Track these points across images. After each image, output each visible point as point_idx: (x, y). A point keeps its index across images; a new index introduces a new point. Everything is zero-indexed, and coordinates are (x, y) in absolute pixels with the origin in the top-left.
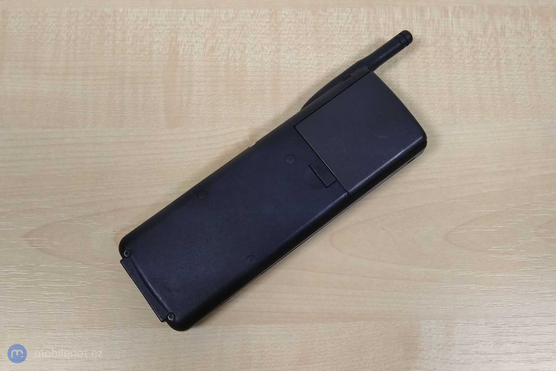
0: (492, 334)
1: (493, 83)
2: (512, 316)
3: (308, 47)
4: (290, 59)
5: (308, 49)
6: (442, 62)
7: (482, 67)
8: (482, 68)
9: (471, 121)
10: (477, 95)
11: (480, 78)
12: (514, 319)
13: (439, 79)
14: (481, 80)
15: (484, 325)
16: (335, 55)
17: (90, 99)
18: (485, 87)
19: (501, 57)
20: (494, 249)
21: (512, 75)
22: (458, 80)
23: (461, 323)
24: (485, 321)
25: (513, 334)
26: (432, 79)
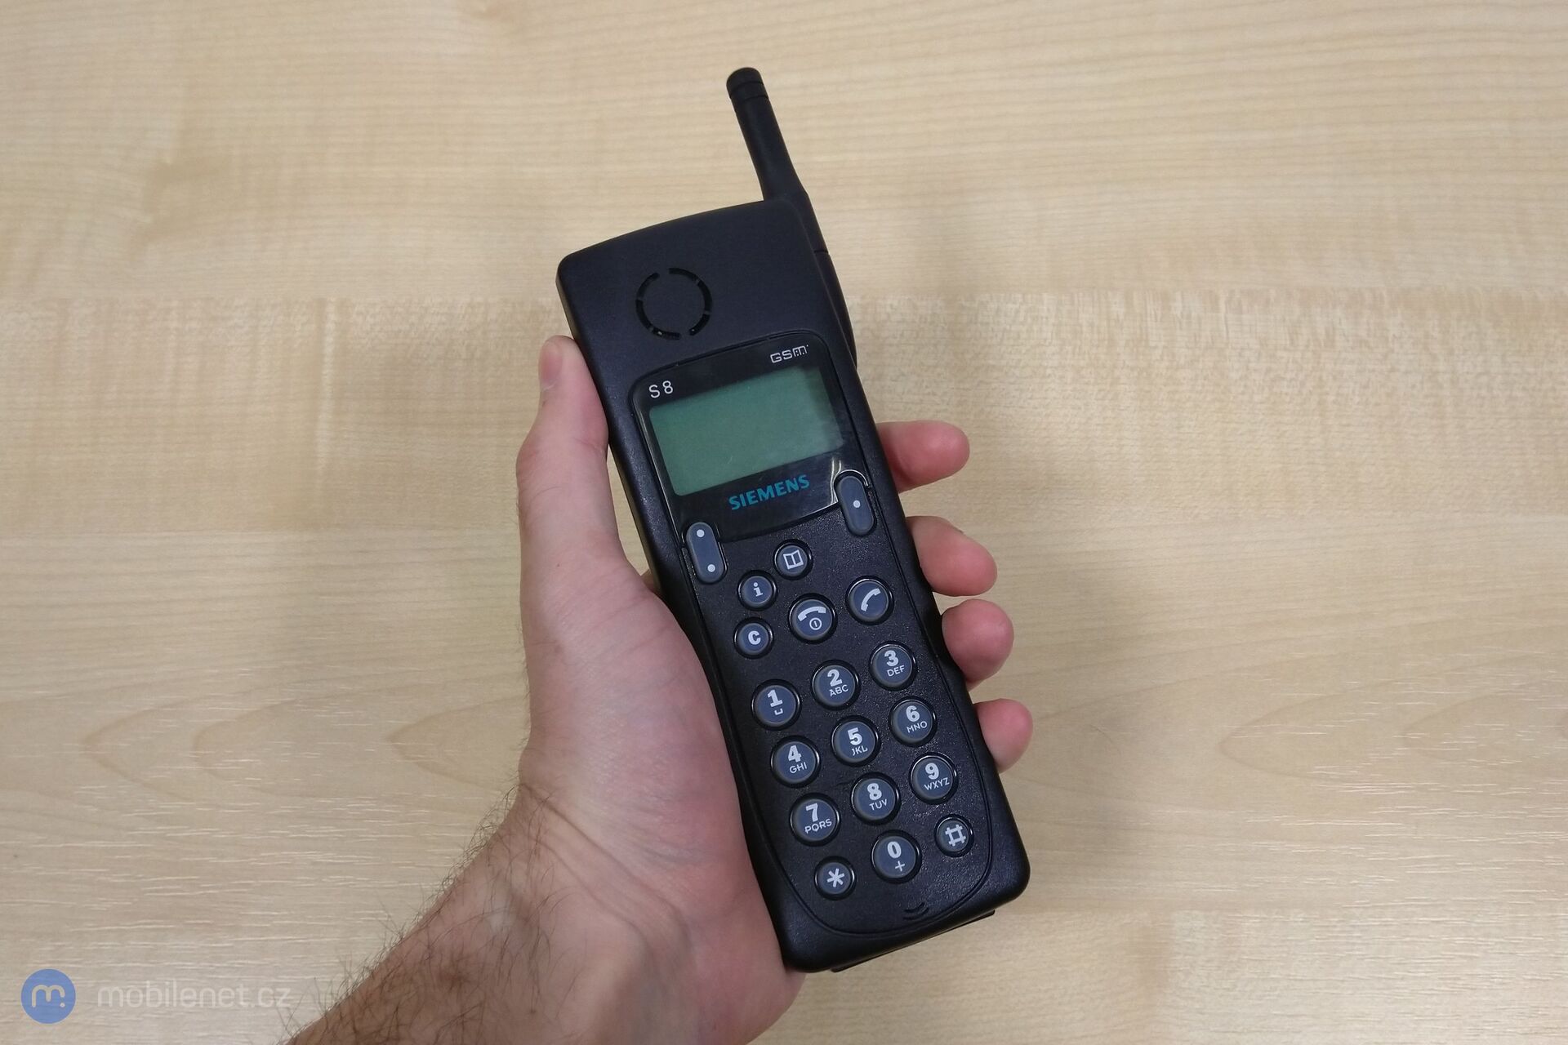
0: (1317, 939)
1: (1312, 441)
2: (1358, 904)
3: (939, 370)
4: (903, 393)
5: (939, 375)
6: (1208, 399)
7: (1288, 410)
8: (1288, 413)
9: (1268, 516)
10: (1280, 466)
12: (1361, 910)
13: (1202, 433)
14: (1287, 435)
15: (1302, 922)
16: (993, 386)
18: (1296, 449)
19: (1328, 389)
20: (1319, 770)
21: (1348, 425)
22: (1241, 434)
23: (1257, 918)
24: (1302, 915)
25: (1359, 941)
26: (1188, 433)
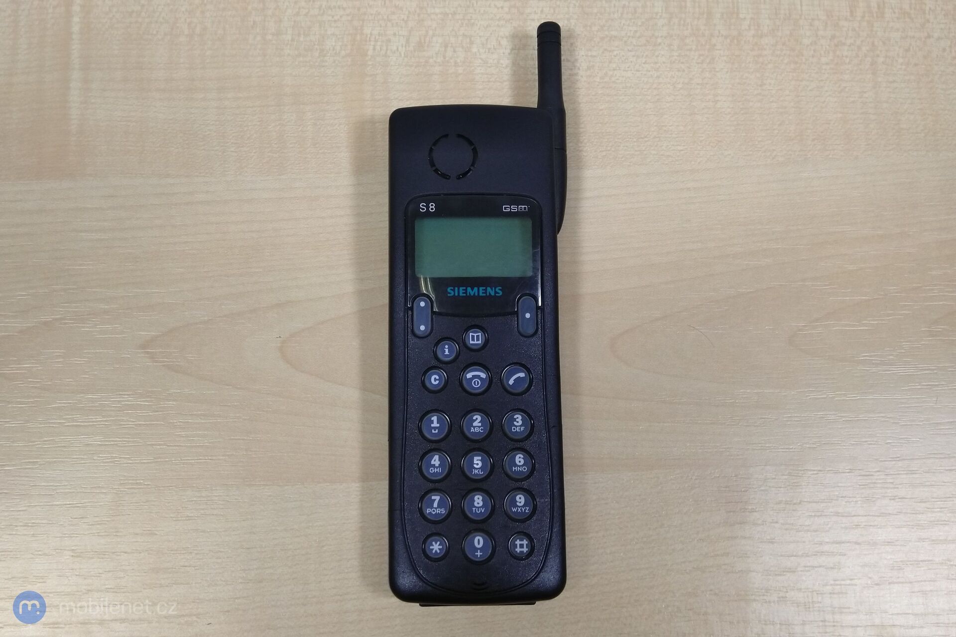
7: (848, 70)
8: (847, 72)
11: (845, 87)
13: (781, 90)
14: (847, 90)
17: (232, 130)
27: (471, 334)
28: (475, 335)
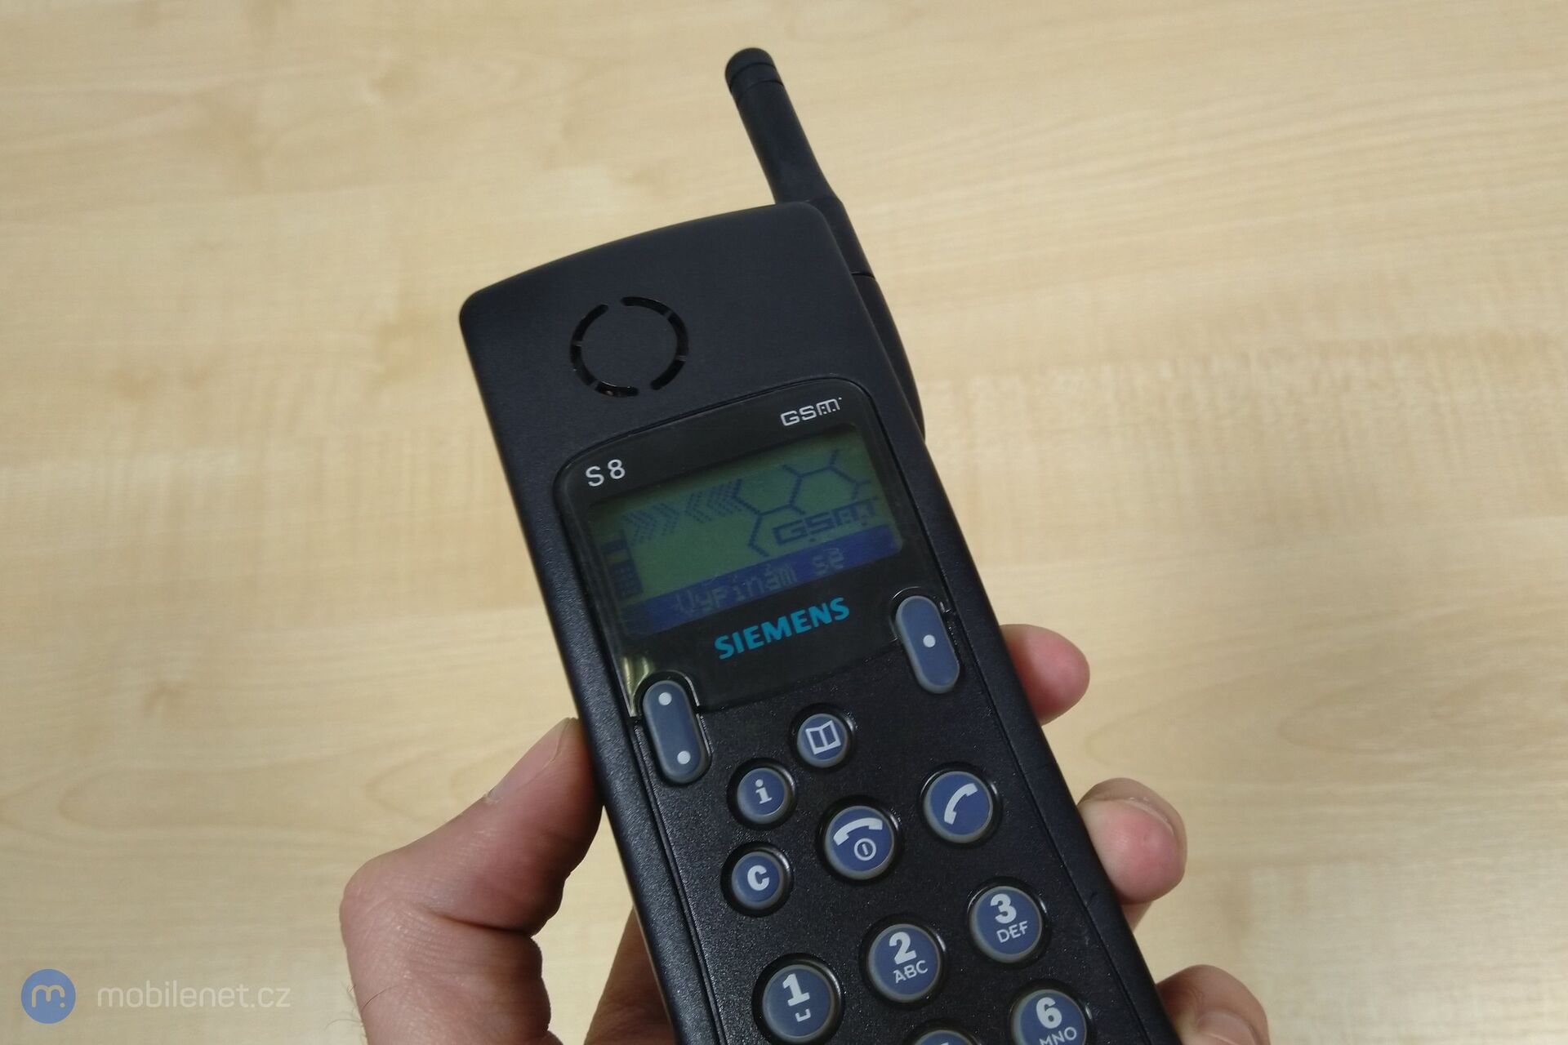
27: (808, 731)
28: (820, 729)
